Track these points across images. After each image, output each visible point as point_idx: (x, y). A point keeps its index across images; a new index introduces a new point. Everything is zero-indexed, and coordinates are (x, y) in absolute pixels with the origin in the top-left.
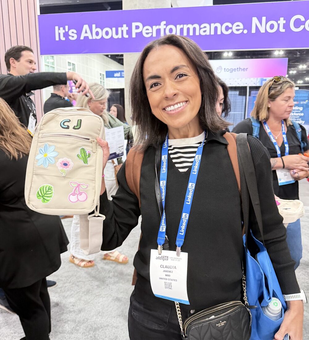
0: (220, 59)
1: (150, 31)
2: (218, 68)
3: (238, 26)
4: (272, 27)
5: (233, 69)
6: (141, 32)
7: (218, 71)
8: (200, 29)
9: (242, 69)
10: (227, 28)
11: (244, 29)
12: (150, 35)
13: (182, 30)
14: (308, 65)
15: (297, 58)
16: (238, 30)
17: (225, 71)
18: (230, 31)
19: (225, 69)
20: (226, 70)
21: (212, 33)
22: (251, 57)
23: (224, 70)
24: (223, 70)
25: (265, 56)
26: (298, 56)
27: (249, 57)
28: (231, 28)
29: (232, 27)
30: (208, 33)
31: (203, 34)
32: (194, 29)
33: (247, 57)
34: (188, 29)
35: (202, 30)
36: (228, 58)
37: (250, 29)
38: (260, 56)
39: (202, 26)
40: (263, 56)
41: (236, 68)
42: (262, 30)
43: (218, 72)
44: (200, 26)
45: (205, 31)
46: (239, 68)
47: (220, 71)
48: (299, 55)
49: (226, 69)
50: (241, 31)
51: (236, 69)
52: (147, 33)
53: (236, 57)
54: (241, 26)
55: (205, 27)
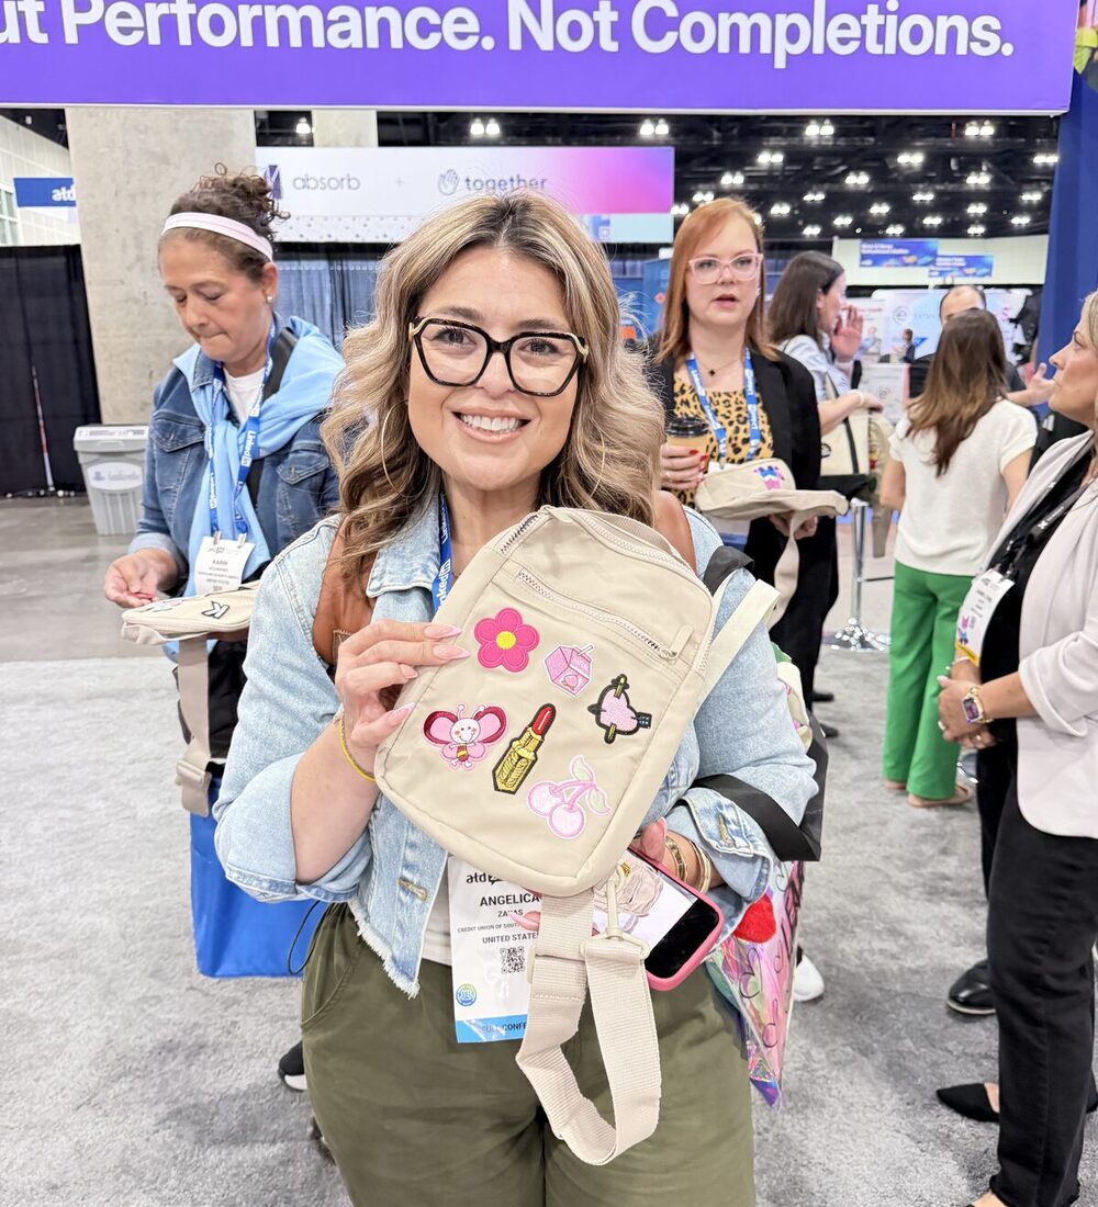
0: (458, 144)
1: (136, 21)
2: (443, 176)
3: (460, 21)
4: (575, 31)
5: (497, 182)
6: (101, 23)
7: (446, 186)
8: (327, 24)
9: (528, 180)
10: (424, 28)
11: (481, 34)
12: (136, 37)
13: (258, 24)
14: (749, 174)
15: (711, 149)
16: (462, 36)
17: (469, 189)
18: (433, 40)
19: (468, 180)
20: (471, 183)
21: (373, 42)
22: (563, 140)
23: (464, 184)
24: (462, 183)
25: (612, 139)
26: (715, 143)
27: (559, 140)
28: (438, 28)
29: (441, 25)
30: (355, 41)
31: (340, 44)
32: (306, 23)
33: (549, 139)
34: (283, 23)
35: (334, 31)
36: (484, 142)
37: (502, 37)
38: (593, 139)
39: (334, 14)
40: (605, 139)
41: (507, 179)
42: (545, 44)
43: (444, 190)
44: (325, 14)
45: (345, 35)
46: (515, 178)
47: (451, 187)
48: (718, 139)
49: (472, 179)
50: (471, 42)
51: (506, 184)
52: (126, 31)
53: (514, 138)
54: (473, 25)
55: (344, 19)
